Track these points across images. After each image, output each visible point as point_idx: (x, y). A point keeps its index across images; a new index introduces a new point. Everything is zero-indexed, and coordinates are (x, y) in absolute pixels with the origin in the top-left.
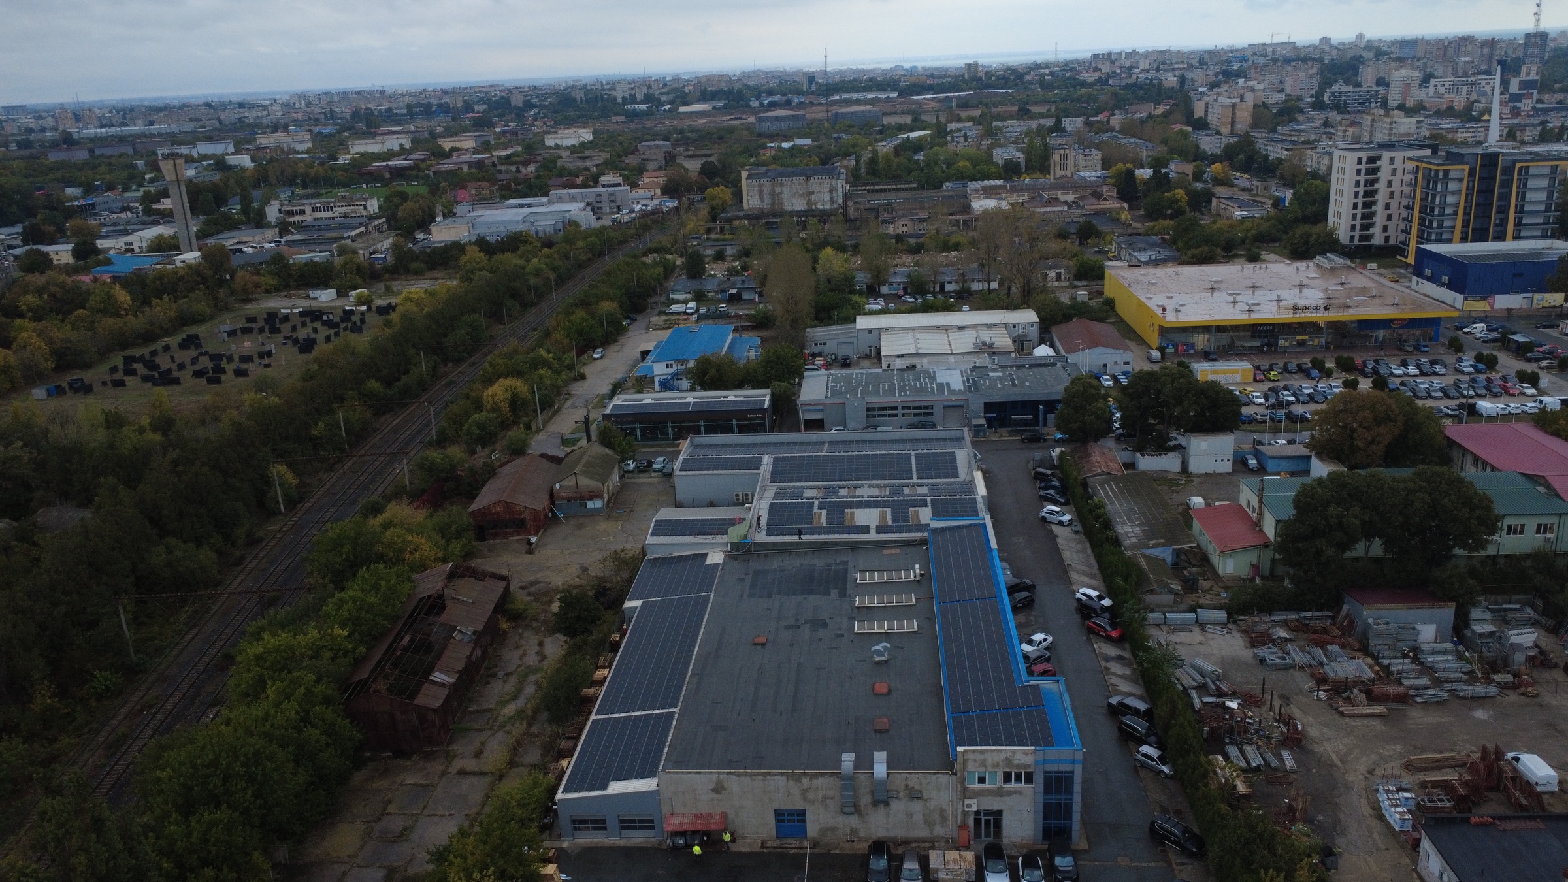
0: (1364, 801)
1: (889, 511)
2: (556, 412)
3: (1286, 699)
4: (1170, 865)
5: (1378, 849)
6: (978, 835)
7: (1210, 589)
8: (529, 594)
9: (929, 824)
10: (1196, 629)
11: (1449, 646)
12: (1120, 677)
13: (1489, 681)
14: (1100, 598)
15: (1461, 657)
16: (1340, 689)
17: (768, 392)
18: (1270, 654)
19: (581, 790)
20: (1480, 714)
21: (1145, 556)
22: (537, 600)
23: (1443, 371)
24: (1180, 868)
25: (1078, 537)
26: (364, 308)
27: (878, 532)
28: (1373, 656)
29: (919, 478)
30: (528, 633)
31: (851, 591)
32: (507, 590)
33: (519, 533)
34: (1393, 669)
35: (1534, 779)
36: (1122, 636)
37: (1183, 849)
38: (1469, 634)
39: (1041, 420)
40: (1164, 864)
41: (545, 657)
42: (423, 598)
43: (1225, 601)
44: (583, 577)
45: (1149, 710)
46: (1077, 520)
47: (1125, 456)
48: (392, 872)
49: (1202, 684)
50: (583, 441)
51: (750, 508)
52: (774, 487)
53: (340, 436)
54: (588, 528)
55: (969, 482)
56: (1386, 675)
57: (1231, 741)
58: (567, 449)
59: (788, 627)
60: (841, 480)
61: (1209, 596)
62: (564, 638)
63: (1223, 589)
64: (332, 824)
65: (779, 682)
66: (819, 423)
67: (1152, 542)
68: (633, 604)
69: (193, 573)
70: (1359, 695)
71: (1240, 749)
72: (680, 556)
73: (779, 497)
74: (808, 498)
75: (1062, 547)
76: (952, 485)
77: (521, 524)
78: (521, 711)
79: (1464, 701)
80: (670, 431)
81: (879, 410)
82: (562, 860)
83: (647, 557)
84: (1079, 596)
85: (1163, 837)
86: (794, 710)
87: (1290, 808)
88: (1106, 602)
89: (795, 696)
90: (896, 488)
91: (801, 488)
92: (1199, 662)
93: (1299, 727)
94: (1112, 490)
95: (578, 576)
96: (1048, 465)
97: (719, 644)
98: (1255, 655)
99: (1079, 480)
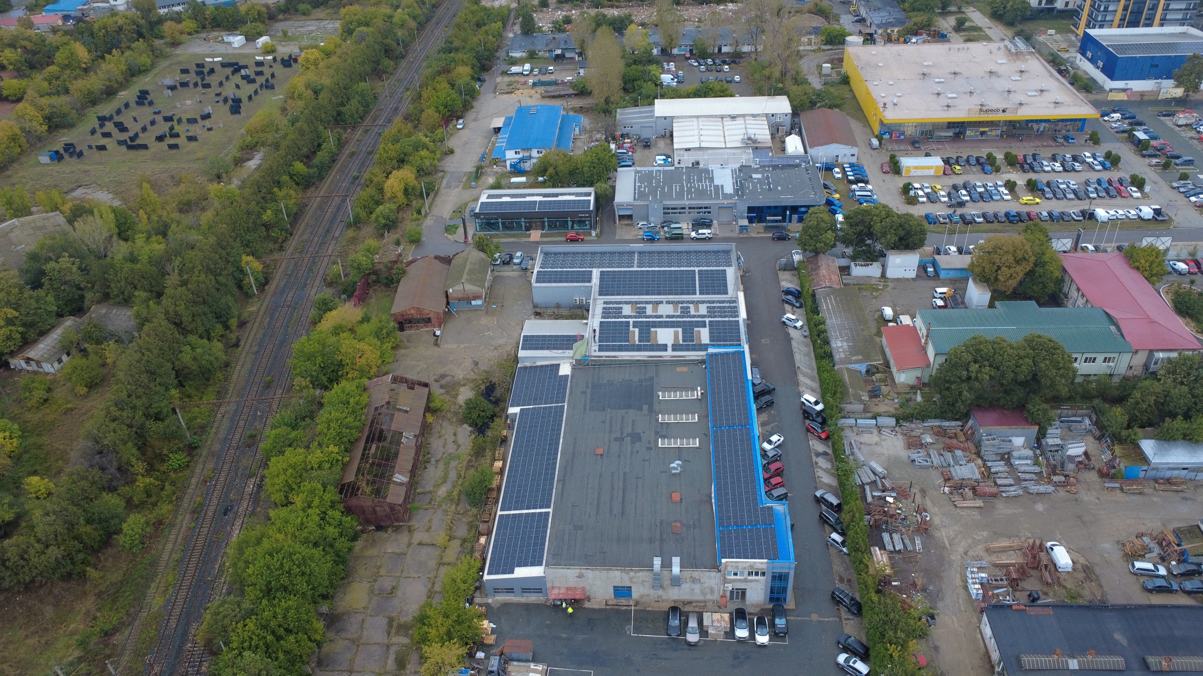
0: (958, 575)
1: (680, 330)
2: (437, 193)
3: (923, 492)
4: (841, 620)
5: (960, 611)
6: (732, 598)
7: (888, 394)
8: (442, 387)
9: (703, 593)
10: (875, 431)
11: (1030, 453)
12: (824, 470)
13: (1050, 482)
14: (816, 403)
15: (1036, 463)
16: (958, 487)
17: (591, 190)
18: (918, 456)
19: (498, 573)
20: (1040, 507)
21: (847, 369)
22: (447, 393)
23: (1080, 168)
24: (847, 622)
25: (805, 340)
26: (270, 57)
27: (674, 350)
28: (982, 458)
29: (700, 294)
30: (445, 424)
31: (656, 407)
32: (430, 394)
33: (427, 327)
34: (993, 470)
35: (1058, 565)
36: (828, 438)
37: (849, 610)
38: (1044, 443)
39: (787, 220)
40: (838, 619)
41: (459, 446)
42: (376, 409)
43: (897, 406)
44: (476, 370)
45: (839, 505)
46: (806, 328)
47: (843, 262)
48: (391, 620)
49: (875, 482)
50: (461, 230)
51: (587, 324)
52: (602, 301)
53: (284, 219)
54: (474, 323)
55: (734, 302)
56: (988, 474)
57: (886, 531)
58: (449, 236)
59: (616, 439)
60: (647, 294)
61: (886, 401)
62: (470, 429)
63: (896, 396)
64: (349, 583)
65: (613, 489)
66: (630, 217)
67: (853, 358)
68: (514, 410)
69: (211, 363)
70: (968, 492)
71: (891, 535)
72: (542, 366)
73: (606, 313)
74: (625, 317)
75: (794, 350)
76: (723, 302)
77: (428, 321)
78: (450, 493)
79: (1031, 496)
80: (523, 224)
81: (673, 209)
82: (490, 613)
83: (519, 366)
84: (803, 400)
85: (839, 602)
86: (623, 514)
87: (914, 582)
88: (819, 407)
89: (623, 502)
90: (685, 305)
91: (620, 303)
92: (874, 464)
93: (928, 519)
94: (832, 304)
95: (472, 370)
96: (790, 267)
97: (574, 454)
98: (909, 457)
99: (810, 292)
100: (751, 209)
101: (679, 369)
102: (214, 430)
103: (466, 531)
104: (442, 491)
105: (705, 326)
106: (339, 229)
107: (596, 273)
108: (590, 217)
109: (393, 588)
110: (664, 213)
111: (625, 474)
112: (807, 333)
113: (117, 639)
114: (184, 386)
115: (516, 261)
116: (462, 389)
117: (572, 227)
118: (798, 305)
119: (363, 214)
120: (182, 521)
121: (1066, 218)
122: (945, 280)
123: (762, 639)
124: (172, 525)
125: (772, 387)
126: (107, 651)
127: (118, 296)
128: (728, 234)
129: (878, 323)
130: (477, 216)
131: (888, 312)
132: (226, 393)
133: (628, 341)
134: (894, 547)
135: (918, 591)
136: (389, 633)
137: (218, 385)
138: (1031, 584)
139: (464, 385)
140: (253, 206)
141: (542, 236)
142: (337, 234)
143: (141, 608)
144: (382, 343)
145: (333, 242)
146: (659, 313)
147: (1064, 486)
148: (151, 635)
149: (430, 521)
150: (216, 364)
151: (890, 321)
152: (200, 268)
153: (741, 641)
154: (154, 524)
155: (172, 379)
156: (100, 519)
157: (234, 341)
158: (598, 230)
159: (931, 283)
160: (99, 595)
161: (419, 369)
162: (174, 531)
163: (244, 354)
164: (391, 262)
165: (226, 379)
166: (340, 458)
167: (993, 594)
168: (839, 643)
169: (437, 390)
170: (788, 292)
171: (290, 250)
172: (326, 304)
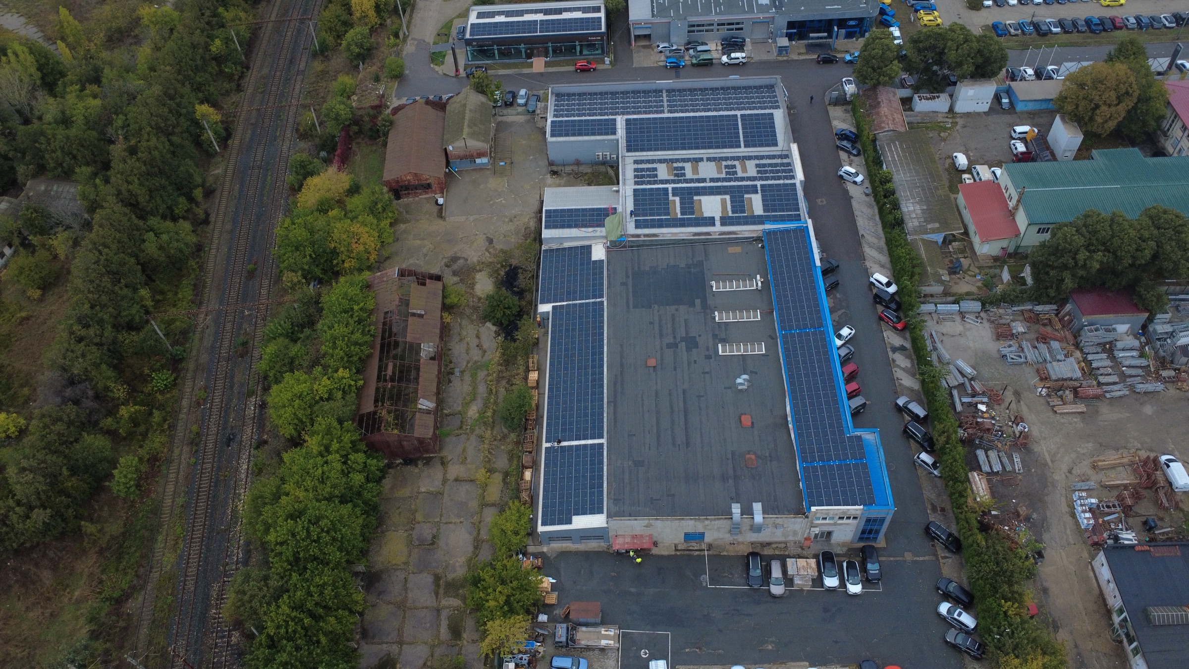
0: (1063, 499)
1: (728, 197)
2: (414, 7)
3: (1017, 394)
4: (936, 556)
5: (1069, 544)
7: (968, 270)
8: (455, 273)
9: (785, 535)
10: (958, 318)
11: (1136, 343)
12: (904, 370)
13: (1159, 378)
14: (889, 284)
15: (1142, 355)
16: (1058, 388)
17: (599, 3)
18: (1009, 349)
19: (553, 525)
20: (1148, 410)
21: (922, 240)
22: (462, 281)
24: (945, 560)
25: (867, 199)
27: (723, 224)
28: (1081, 351)
29: (745, 146)
30: (465, 322)
31: (711, 302)
32: (444, 287)
33: (427, 193)
34: (1094, 365)
35: (1175, 485)
36: (905, 328)
37: (947, 547)
38: (1151, 329)
39: (834, 37)
40: (932, 558)
41: (485, 352)
42: (386, 313)
43: (979, 284)
44: (491, 250)
45: (926, 417)
46: (867, 184)
47: (905, 93)
48: (437, 578)
49: (962, 385)
50: (449, 59)
51: (618, 191)
52: (631, 160)
53: (236, 50)
54: (482, 187)
55: (786, 156)
56: (1090, 371)
57: (980, 447)
58: (437, 68)
59: (669, 346)
60: (684, 148)
61: (967, 278)
62: (494, 328)
63: (977, 271)
64: (383, 532)
65: (672, 411)
66: (648, 37)
67: (929, 226)
68: (545, 308)
69: (181, 251)
70: (1069, 395)
71: (986, 453)
72: (570, 248)
73: (640, 176)
74: (662, 182)
75: (856, 213)
76: (774, 157)
77: (428, 187)
78: (482, 412)
79: (1138, 396)
80: (523, 51)
81: (698, 26)
82: (546, 565)
83: (543, 248)
84: (872, 280)
85: (934, 538)
86: (688, 444)
87: (1017, 512)
88: (892, 289)
89: (686, 429)
90: (729, 163)
91: (653, 161)
92: (961, 363)
93: (1026, 430)
94: (898, 153)
95: (487, 250)
96: (841, 101)
97: (622, 366)
98: (999, 350)
99: (871, 137)
100: (791, 25)
101: (731, 250)
102: (197, 336)
103: (507, 462)
104: (473, 411)
105: (757, 192)
106: (304, 59)
107: (620, 122)
108: (602, 40)
109: (434, 537)
110: (689, 32)
111: (684, 391)
112: (869, 191)
113: (131, 606)
114: (154, 281)
115: (521, 101)
116: (478, 276)
117: (581, 52)
118: (855, 152)
119: (330, 39)
120: (180, 455)
121: (1156, 25)
122: (1023, 113)
123: (855, 589)
124: (169, 461)
125: (835, 263)
126: (122, 624)
127: (56, 168)
128: (765, 57)
129: (949, 174)
130: (468, 42)
131: (962, 160)
132: (204, 287)
133: (668, 214)
134: (991, 467)
135: (1020, 521)
136: (437, 594)
137: (193, 276)
138: (1146, 509)
139: (480, 271)
140: (198, 38)
141: (547, 64)
142: (302, 66)
143: (152, 568)
144: (379, 220)
145: (300, 77)
146: (701, 176)
147: (1173, 382)
148: (169, 601)
149: (464, 450)
150: (187, 251)
151: (964, 172)
152: (149, 129)
153: (831, 590)
154: (149, 460)
155: (140, 277)
156: (85, 465)
157: (202, 216)
158: (612, 56)
159: (1007, 118)
160: (101, 552)
161: (424, 251)
162: (174, 468)
163: (216, 235)
164: (373, 107)
165: (201, 268)
166: (353, 383)
167: (1103, 521)
168: (938, 588)
169: (450, 279)
170: (843, 136)
171: (250, 90)
172: (303, 167)
